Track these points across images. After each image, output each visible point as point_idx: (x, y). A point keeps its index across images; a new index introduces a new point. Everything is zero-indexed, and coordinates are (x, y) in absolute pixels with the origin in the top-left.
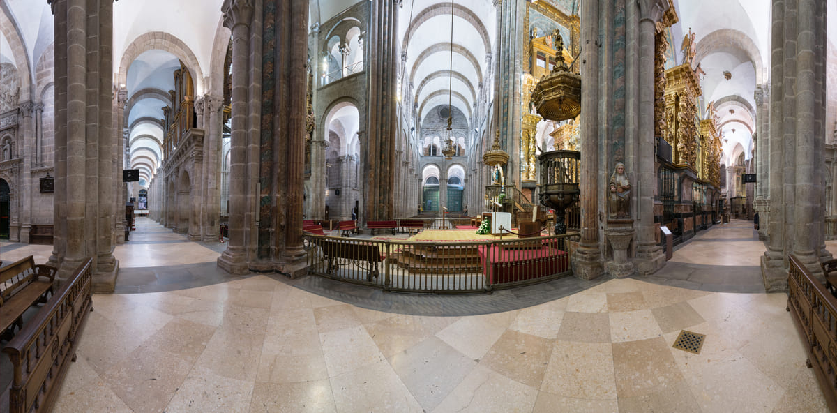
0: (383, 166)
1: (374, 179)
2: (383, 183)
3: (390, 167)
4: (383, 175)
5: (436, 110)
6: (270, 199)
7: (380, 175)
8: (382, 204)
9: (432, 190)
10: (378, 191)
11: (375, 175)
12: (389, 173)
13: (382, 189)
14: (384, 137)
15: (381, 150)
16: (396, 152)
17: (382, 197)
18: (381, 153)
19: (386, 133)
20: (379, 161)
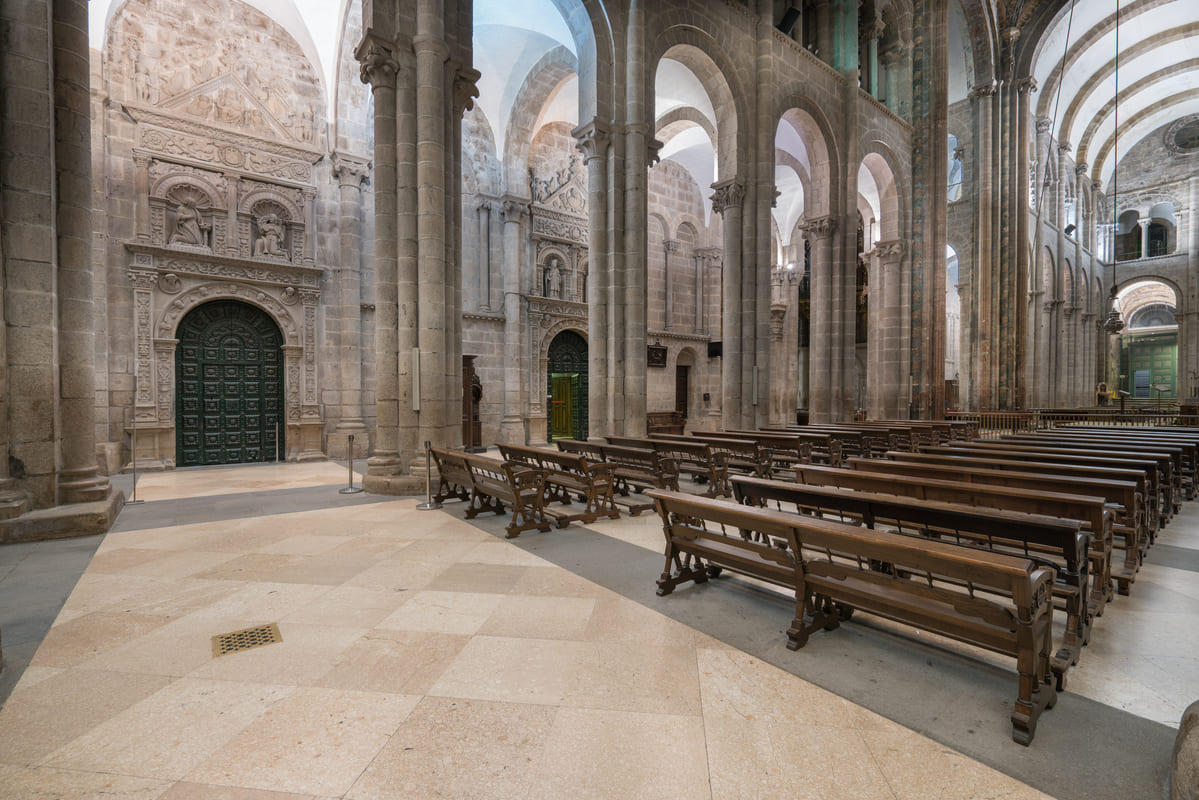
0: (1005, 333)
1: (991, 353)
2: (1005, 357)
3: (1017, 333)
4: (1005, 345)
5: (1156, 141)
6: (919, 388)
7: (1001, 346)
8: (1004, 388)
9: (1153, 345)
10: (998, 368)
11: (991, 348)
12: (1017, 343)
13: (1004, 366)
14: (1006, 291)
15: (1001, 311)
16: (1028, 298)
17: (1004, 377)
18: (1001, 315)
19: (1010, 284)
20: (998, 326)
